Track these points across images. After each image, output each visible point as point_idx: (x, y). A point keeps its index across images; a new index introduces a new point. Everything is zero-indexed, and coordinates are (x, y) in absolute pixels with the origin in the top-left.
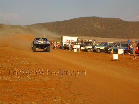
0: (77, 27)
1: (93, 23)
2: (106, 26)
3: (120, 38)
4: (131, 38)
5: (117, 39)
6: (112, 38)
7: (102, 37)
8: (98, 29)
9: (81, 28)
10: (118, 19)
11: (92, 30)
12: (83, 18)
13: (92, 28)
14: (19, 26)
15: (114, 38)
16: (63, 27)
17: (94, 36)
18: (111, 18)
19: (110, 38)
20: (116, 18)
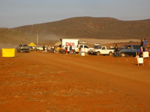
0: (69, 29)
1: (86, 23)
2: (99, 27)
3: (115, 39)
4: (128, 39)
5: (113, 40)
6: (107, 39)
7: (96, 39)
8: (92, 30)
9: (73, 30)
10: (112, 18)
11: (85, 31)
12: (75, 18)
13: (85, 29)
14: (6, 28)
15: (110, 39)
16: (53, 29)
17: (87, 38)
18: (105, 18)
19: (105, 39)
20: (110, 18)
